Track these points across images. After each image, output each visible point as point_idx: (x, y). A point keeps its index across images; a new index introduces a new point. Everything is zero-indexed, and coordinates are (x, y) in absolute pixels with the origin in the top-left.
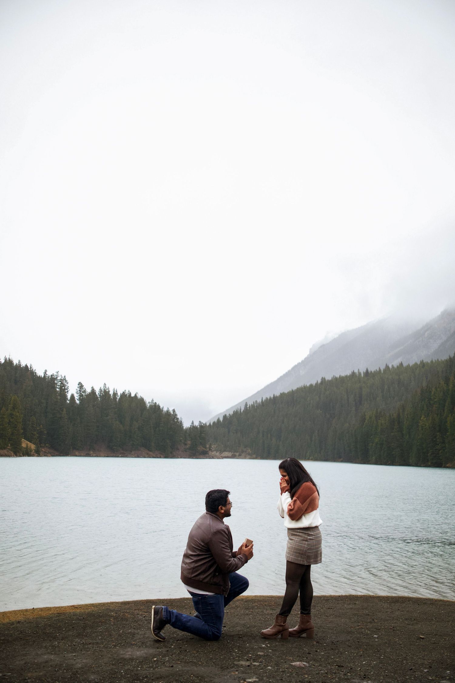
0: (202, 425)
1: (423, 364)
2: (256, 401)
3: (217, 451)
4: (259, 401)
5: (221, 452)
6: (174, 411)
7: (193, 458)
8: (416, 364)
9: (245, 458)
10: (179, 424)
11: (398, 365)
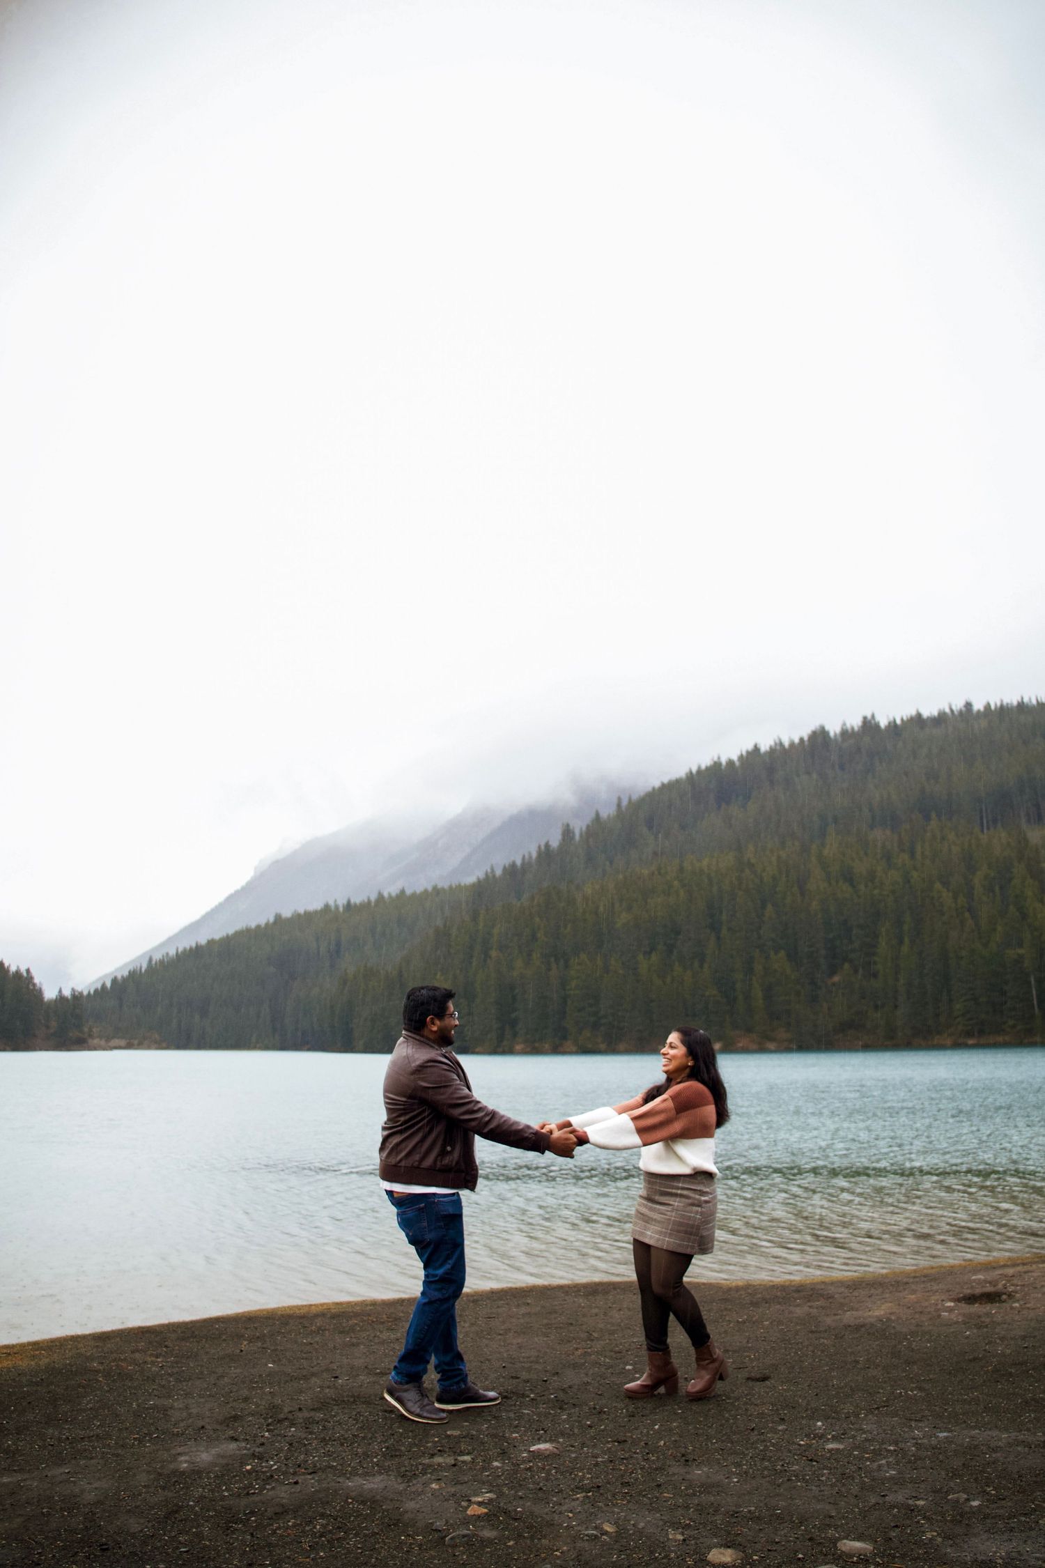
0: (76, 993)
1: (437, 891)
2: (167, 954)
3: (100, 1037)
4: (172, 952)
5: (108, 1039)
6: (28, 971)
7: (61, 1050)
8: (426, 891)
9: (149, 1048)
10: (39, 993)
11: (398, 892)
